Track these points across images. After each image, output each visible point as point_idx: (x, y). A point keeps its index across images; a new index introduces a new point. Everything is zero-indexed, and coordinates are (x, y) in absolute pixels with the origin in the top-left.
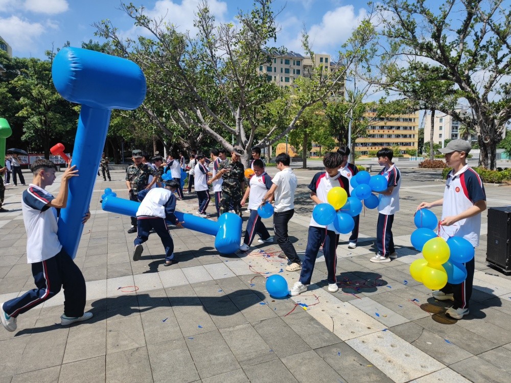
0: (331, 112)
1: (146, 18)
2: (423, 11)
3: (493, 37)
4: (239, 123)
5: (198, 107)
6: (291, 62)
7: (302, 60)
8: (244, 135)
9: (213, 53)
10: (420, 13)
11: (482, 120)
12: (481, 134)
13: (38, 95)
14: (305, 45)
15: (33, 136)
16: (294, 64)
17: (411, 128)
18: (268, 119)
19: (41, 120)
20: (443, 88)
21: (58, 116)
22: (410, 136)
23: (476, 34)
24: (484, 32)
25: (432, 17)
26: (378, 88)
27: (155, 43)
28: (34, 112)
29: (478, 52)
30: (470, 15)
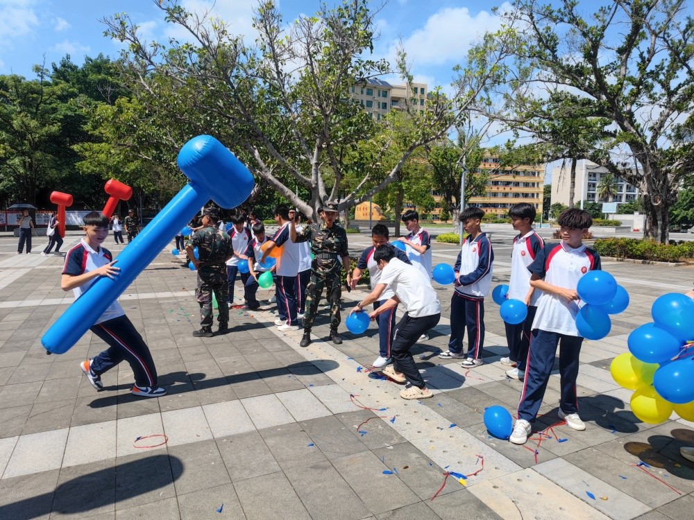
0: (437, 160)
1: (182, 11)
2: (573, 20)
3: (666, 59)
4: (316, 170)
5: (255, 146)
6: (375, 93)
7: (390, 90)
8: (323, 188)
9: (280, 68)
10: (569, 22)
11: (650, 174)
12: (649, 193)
13: (22, 128)
14: (400, 66)
15: (13, 185)
16: (379, 95)
17: (533, 184)
18: (361, 164)
19: (25, 163)
20: (594, 129)
21: (49, 157)
22: (533, 195)
23: (641, 55)
24: (652, 52)
25: (586, 27)
26: (503, 127)
27: (194, 48)
28: (15, 151)
29: (645, 79)
30: (636, 28)
